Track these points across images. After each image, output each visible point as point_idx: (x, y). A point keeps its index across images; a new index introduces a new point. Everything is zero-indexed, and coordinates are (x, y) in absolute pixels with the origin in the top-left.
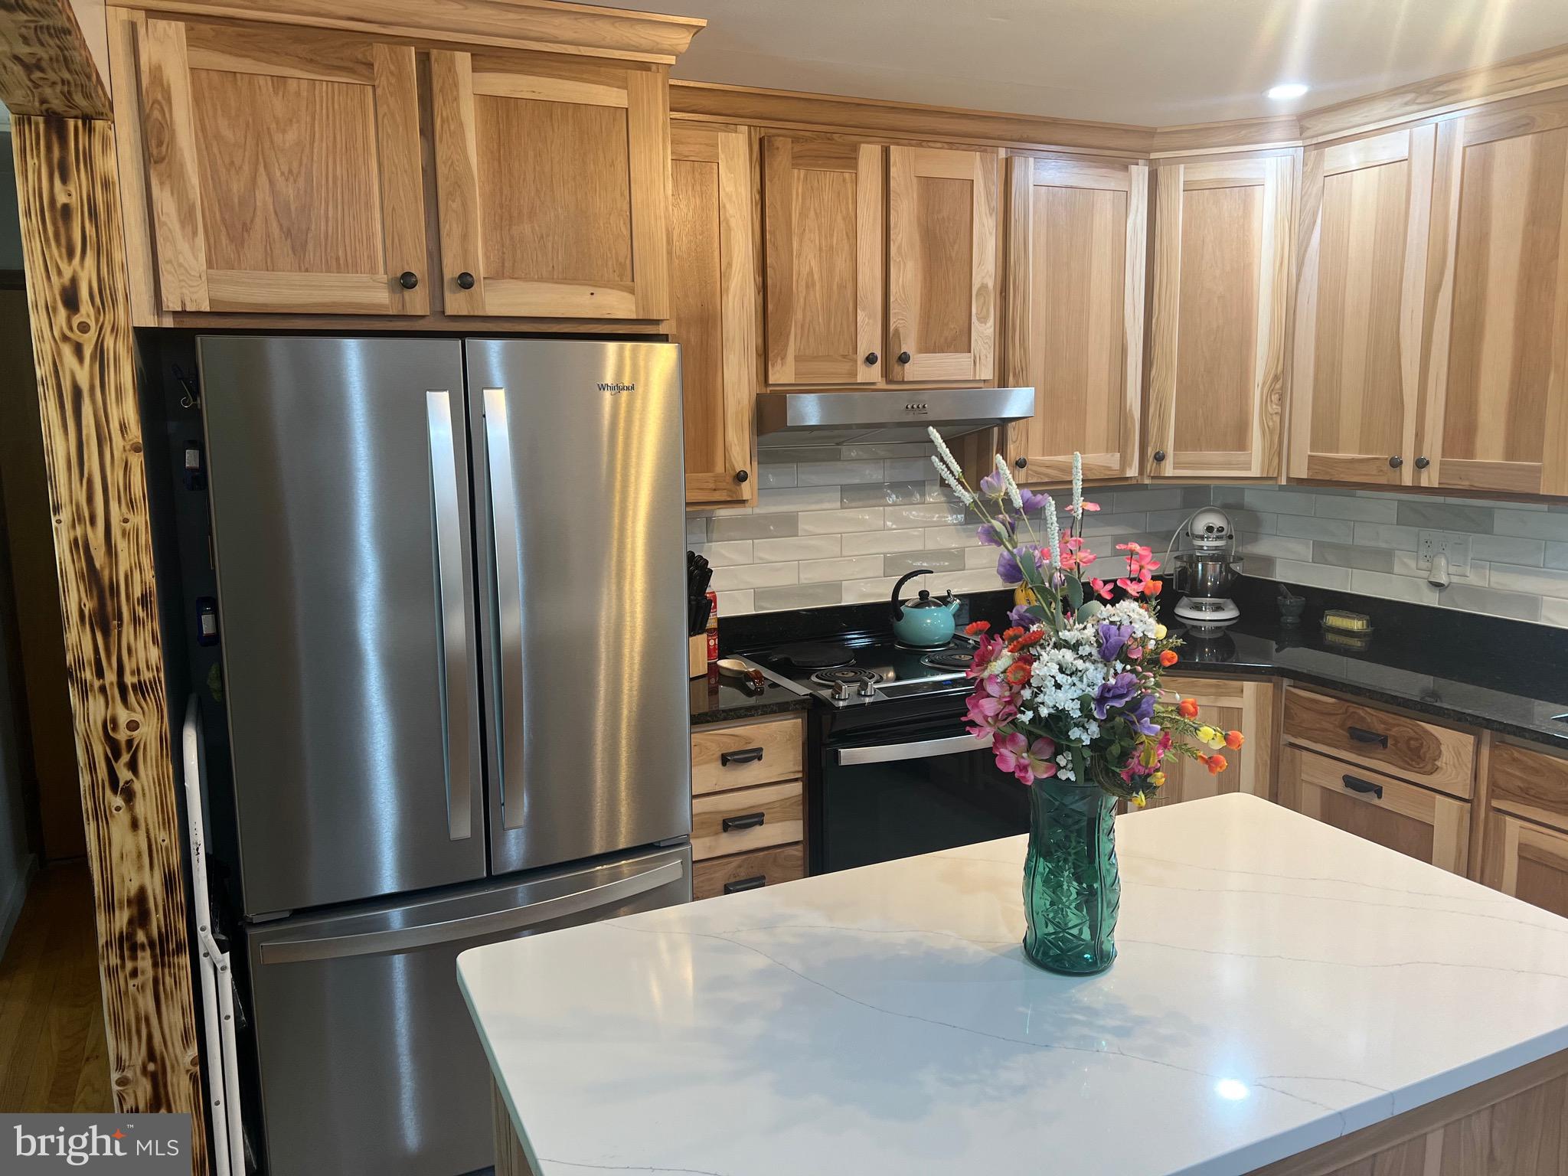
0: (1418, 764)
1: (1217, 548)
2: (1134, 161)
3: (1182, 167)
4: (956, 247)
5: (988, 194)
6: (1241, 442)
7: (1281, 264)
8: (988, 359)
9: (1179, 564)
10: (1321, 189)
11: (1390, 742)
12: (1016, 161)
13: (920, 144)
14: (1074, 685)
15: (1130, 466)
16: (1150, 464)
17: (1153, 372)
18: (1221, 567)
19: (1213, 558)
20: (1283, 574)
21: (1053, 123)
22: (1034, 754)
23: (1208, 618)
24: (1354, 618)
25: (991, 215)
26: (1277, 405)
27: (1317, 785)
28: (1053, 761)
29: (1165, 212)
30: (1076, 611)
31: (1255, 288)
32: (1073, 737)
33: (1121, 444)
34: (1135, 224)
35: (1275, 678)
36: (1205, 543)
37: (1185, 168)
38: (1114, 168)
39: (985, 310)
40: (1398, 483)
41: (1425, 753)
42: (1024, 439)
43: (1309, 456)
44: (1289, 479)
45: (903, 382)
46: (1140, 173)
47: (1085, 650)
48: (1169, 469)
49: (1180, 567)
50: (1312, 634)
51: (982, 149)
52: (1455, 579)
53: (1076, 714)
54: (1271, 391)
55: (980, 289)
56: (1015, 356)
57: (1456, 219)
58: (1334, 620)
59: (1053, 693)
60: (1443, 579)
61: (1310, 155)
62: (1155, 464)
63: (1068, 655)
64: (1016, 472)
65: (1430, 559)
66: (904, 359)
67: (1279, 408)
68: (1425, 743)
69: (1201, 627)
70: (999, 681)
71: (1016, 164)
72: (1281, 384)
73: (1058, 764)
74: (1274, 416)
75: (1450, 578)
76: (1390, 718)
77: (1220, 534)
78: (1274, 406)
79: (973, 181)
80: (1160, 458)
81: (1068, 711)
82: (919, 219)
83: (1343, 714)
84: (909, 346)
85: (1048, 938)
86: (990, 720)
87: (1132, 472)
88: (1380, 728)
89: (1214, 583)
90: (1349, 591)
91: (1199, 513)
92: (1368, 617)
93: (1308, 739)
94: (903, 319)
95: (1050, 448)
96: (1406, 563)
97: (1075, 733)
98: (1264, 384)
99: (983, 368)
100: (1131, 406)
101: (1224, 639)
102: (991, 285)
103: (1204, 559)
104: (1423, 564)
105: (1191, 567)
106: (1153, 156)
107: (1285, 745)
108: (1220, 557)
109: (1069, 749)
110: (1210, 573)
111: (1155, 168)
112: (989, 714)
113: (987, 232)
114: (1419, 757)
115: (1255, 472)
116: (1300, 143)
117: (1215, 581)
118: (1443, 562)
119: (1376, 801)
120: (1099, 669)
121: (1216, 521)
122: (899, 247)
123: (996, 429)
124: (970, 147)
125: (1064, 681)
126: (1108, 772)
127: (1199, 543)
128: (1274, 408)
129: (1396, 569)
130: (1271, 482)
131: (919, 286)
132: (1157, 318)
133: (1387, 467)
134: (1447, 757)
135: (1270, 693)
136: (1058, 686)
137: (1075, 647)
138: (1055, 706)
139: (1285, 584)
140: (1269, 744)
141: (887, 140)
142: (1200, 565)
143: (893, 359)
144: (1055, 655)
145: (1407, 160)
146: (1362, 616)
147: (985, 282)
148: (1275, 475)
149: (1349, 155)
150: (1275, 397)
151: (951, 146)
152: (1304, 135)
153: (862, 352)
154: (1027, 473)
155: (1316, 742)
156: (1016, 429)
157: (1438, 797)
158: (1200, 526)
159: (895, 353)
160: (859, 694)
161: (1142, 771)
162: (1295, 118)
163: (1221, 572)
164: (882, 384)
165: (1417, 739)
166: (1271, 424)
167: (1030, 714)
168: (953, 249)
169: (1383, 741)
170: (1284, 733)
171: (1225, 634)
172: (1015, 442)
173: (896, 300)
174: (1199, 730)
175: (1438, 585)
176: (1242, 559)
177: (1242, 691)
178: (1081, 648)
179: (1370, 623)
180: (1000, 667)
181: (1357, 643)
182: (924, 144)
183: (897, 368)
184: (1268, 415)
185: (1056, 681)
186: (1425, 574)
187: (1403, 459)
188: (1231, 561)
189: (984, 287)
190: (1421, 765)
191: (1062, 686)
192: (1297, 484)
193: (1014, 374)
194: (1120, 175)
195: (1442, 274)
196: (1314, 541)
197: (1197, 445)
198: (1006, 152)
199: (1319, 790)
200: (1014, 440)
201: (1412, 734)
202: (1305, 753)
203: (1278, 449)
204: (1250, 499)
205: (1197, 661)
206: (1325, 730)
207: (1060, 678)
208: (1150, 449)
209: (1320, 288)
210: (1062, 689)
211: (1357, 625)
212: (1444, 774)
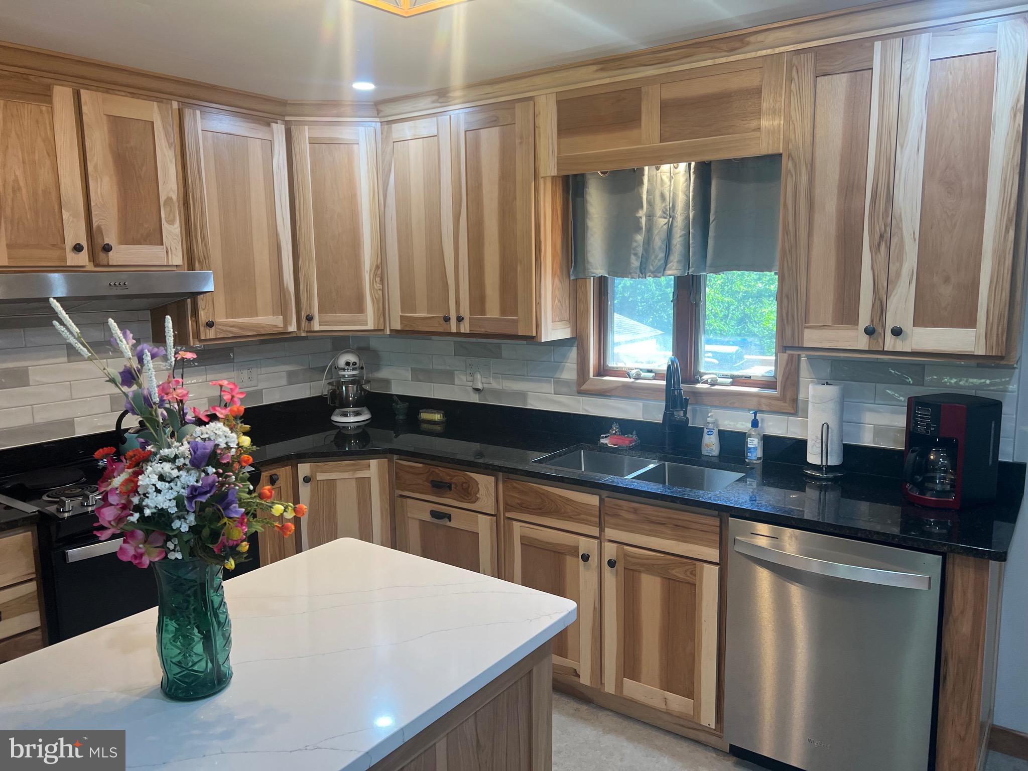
0: (468, 497)
1: (353, 376)
2: (275, 121)
3: (306, 127)
4: (144, 169)
5: (167, 134)
6: (360, 308)
7: (374, 195)
8: (178, 250)
9: (330, 387)
10: (392, 149)
11: (453, 486)
12: (186, 111)
13: (107, 91)
14: (172, 489)
15: (291, 324)
16: (304, 323)
17: (300, 262)
18: (357, 388)
19: (353, 382)
20: (396, 390)
21: (213, 88)
22: (149, 544)
23: (352, 421)
24: (435, 413)
25: (170, 148)
26: (380, 284)
27: (416, 519)
28: (165, 547)
29: (298, 157)
30: (176, 433)
31: (359, 208)
32: (174, 528)
33: (283, 310)
34: (278, 162)
35: (389, 455)
36: (346, 373)
37: (308, 129)
38: (259, 124)
39: (171, 216)
40: (449, 331)
41: (471, 491)
42: (211, 307)
43: (401, 316)
44: (391, 330)
45: (108, 266)
46: (279, 129)
47: (180, 462)
48: (316, 326)
49: (331, 389)
50: (414, 425)
51: (159, 100)
52: (486, 386)
53: (173, 510)
54: (375, 275)
55: (165, 202)
56: (199, 249)
57: (465, 174)
58: (425, 415)
59: (154, 497)
60: (480, 386)
61: (384, 128)
62: (307, 323)
63: (167, 467)
64: (207, 331)
65: (472, 375)
66: (107, 249)
67: (381, 286)
68: (470, 485)
69: (348, 427)
70: (118, 492)
71: (186, 114)
72: (380, 270)
73: (169, 548)
74: (379, 291)
75: (483, 385)
76: (451, 472)
77: (355, 366)
78: (378, 285)
79: (153, 122)
80: (310, 319)
81: (167, 509)
82: (110, 145)
83: (427, 473)
84: (110, 238)
85: (177, 676)
86: (112, 523)
87: (293, 328)
88: (447, 479)
89: (354, 398)
90: (433, 397)
91: (341, 354)
92: (443, 412)
93: (409, 491)
94: (104, 219)
95: (232, 311)
96: (461, 378)
97: (176, 524)
98: (371, 271)
99: (174, 257)
100: (287, 284)
101: (363, 433)
102: (175, 197)
103: (346, 383)
104: (470, 378)
105: (338, 389)
106: (287, 118)
107: (398, 497)
108: (355, 381)
109: (175, 536)
110: (351, 392)
111: (289, 127)
112: (110, 519)
113: (169, 161)
114: (469, 493)
115: (370, 326)
116: (378, 120)
117: (354, 397)
118: (479, 376)
119: (449, 524)
120: (192, 474)
121: (352, 358)
122: (95, 167)
123: (189, 300)
124: (149, 98)
125: (163, 487)
126: (205, 549)
127: (342, 373)
128: (378, 286)
129: (457, 381)
130: (380, 333)
131: (115, 196)
132: (300, 227)
133: (442, 322)
134: (482, 492)
135: (386, 465)
136: (158, 491)
137: (173, 460)
138: (156, 507)
139: (397, 395)
140: (388, 498)
141: (77, 85)
142: (344, 388)
143: (98, 249)
144: (158, 468)
145: (436, 136)
146: (439, 411)
147: (170, 196)
148: (382, 328)
149: (404, 130)
150: (378, 279)
151: (133, 95)
152: (380, 115)
153: (70, 243)
154: (215, 330)
155: (414, 492)
156: (204, 299)
157: (480, 516)
158: (342, 361)
159: (99, 243)
160: (82, 505)
161: (231, 543)
162: (373, 104)
163: (357, 391)
164: (90, 267)
165: (467, 483)
166: (377, 296)
167: (137, 515)
168: (142, 170)
169: (449, 487)
170: (396, 489)
171: (363, 429)
172: (204, 309)
173: (96, 204)
174: (272, 508)
175: (477, 390)
176: (370, 382)
177: (369, 466)
178: (177, 460)
179: (445, 415)
180: (119, 481)
181: (438, 428)
182: (110, 91)
183: (102, 255)
184: (375, 291)
185: (156, 488)
186: (471, 384)
187: (451, 317)
188: (364, 383)
189: (169, 199)
190: (470, 498)
191: (161, 491)
192: (395, 333)
193: (199, 262)
194: (265, 129)
195: (460, 206)
196: (411, 368)
197: (333, 311)
198: (178, 104)
199: (418, 521)
200: (204, 308)
201: (464, 480)
202: (409, 500)
203: (383, 312)
204: (373, 343)
205: (347, 449)
206: (418, 484)
207: (160, 485)
208: (303, 313)
209: (397, 211)
210: (162, 493)
211: (437, 417)
212: (481, 502)
